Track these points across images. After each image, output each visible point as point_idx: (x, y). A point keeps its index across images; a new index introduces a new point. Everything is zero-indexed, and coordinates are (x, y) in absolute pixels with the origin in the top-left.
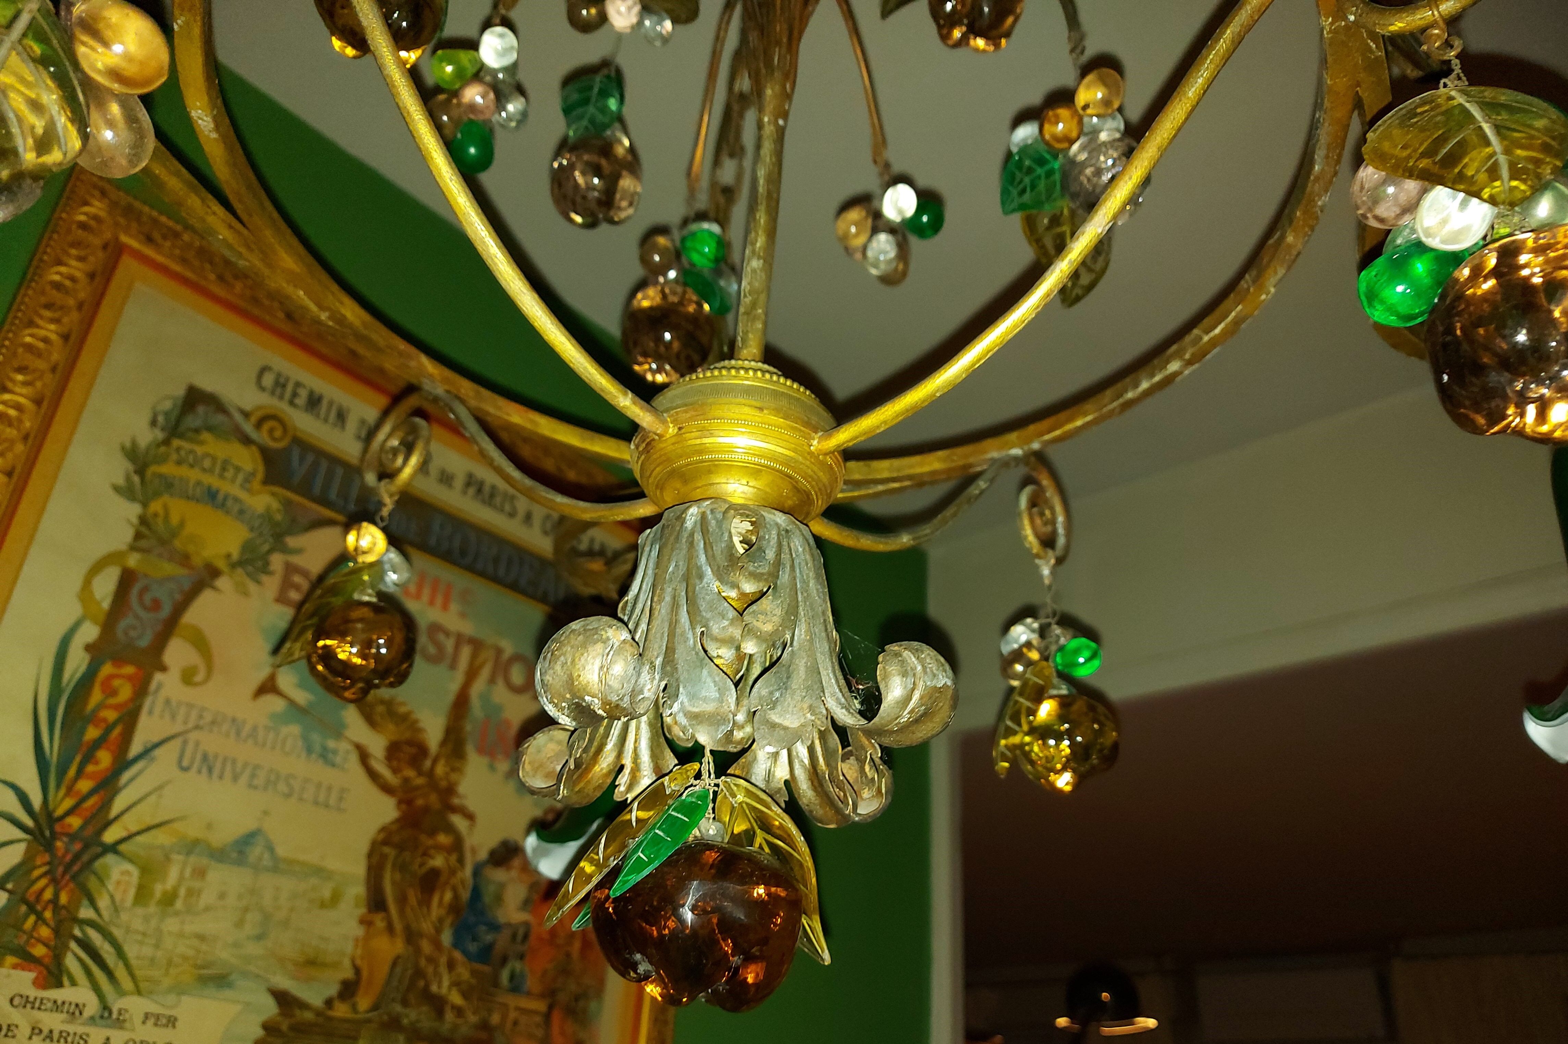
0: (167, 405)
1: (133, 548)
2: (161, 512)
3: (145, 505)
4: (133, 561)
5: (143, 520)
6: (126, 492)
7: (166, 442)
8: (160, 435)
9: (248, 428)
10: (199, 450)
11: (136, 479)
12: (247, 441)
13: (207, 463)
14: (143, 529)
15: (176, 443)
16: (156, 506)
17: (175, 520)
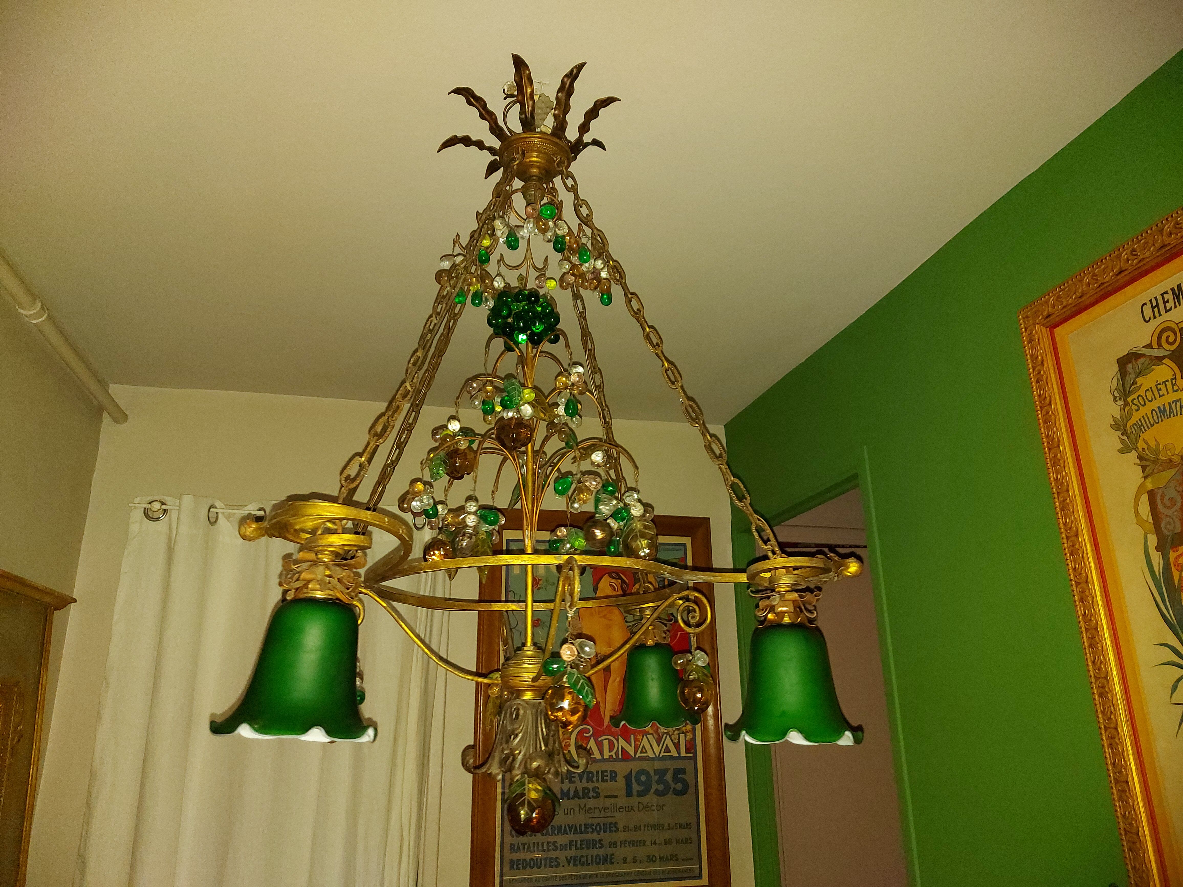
0: (1115, 381)
1: (1145, 478)
2: (1145, 447)
3: (1136, 449)
4: (1149, 486)
5: (1140, 458)
6: (1125, 450)
7: (1126, 404)
8: (1121, 403)
9: (1156, 352)
10: (1141, 392)
11: (1125, 438)
12: (1159, 360)
13: (1149, 395)
14: (1144, 463)
15: (1129, 399)
16: (1141, 445)
17: (1153, 444)
